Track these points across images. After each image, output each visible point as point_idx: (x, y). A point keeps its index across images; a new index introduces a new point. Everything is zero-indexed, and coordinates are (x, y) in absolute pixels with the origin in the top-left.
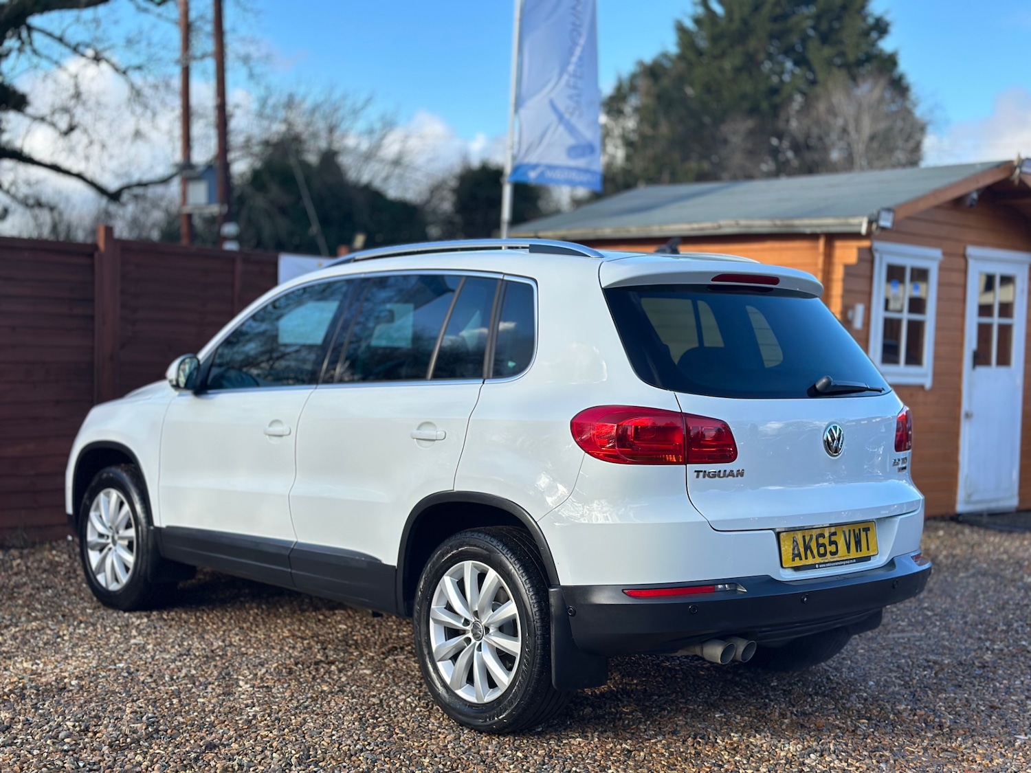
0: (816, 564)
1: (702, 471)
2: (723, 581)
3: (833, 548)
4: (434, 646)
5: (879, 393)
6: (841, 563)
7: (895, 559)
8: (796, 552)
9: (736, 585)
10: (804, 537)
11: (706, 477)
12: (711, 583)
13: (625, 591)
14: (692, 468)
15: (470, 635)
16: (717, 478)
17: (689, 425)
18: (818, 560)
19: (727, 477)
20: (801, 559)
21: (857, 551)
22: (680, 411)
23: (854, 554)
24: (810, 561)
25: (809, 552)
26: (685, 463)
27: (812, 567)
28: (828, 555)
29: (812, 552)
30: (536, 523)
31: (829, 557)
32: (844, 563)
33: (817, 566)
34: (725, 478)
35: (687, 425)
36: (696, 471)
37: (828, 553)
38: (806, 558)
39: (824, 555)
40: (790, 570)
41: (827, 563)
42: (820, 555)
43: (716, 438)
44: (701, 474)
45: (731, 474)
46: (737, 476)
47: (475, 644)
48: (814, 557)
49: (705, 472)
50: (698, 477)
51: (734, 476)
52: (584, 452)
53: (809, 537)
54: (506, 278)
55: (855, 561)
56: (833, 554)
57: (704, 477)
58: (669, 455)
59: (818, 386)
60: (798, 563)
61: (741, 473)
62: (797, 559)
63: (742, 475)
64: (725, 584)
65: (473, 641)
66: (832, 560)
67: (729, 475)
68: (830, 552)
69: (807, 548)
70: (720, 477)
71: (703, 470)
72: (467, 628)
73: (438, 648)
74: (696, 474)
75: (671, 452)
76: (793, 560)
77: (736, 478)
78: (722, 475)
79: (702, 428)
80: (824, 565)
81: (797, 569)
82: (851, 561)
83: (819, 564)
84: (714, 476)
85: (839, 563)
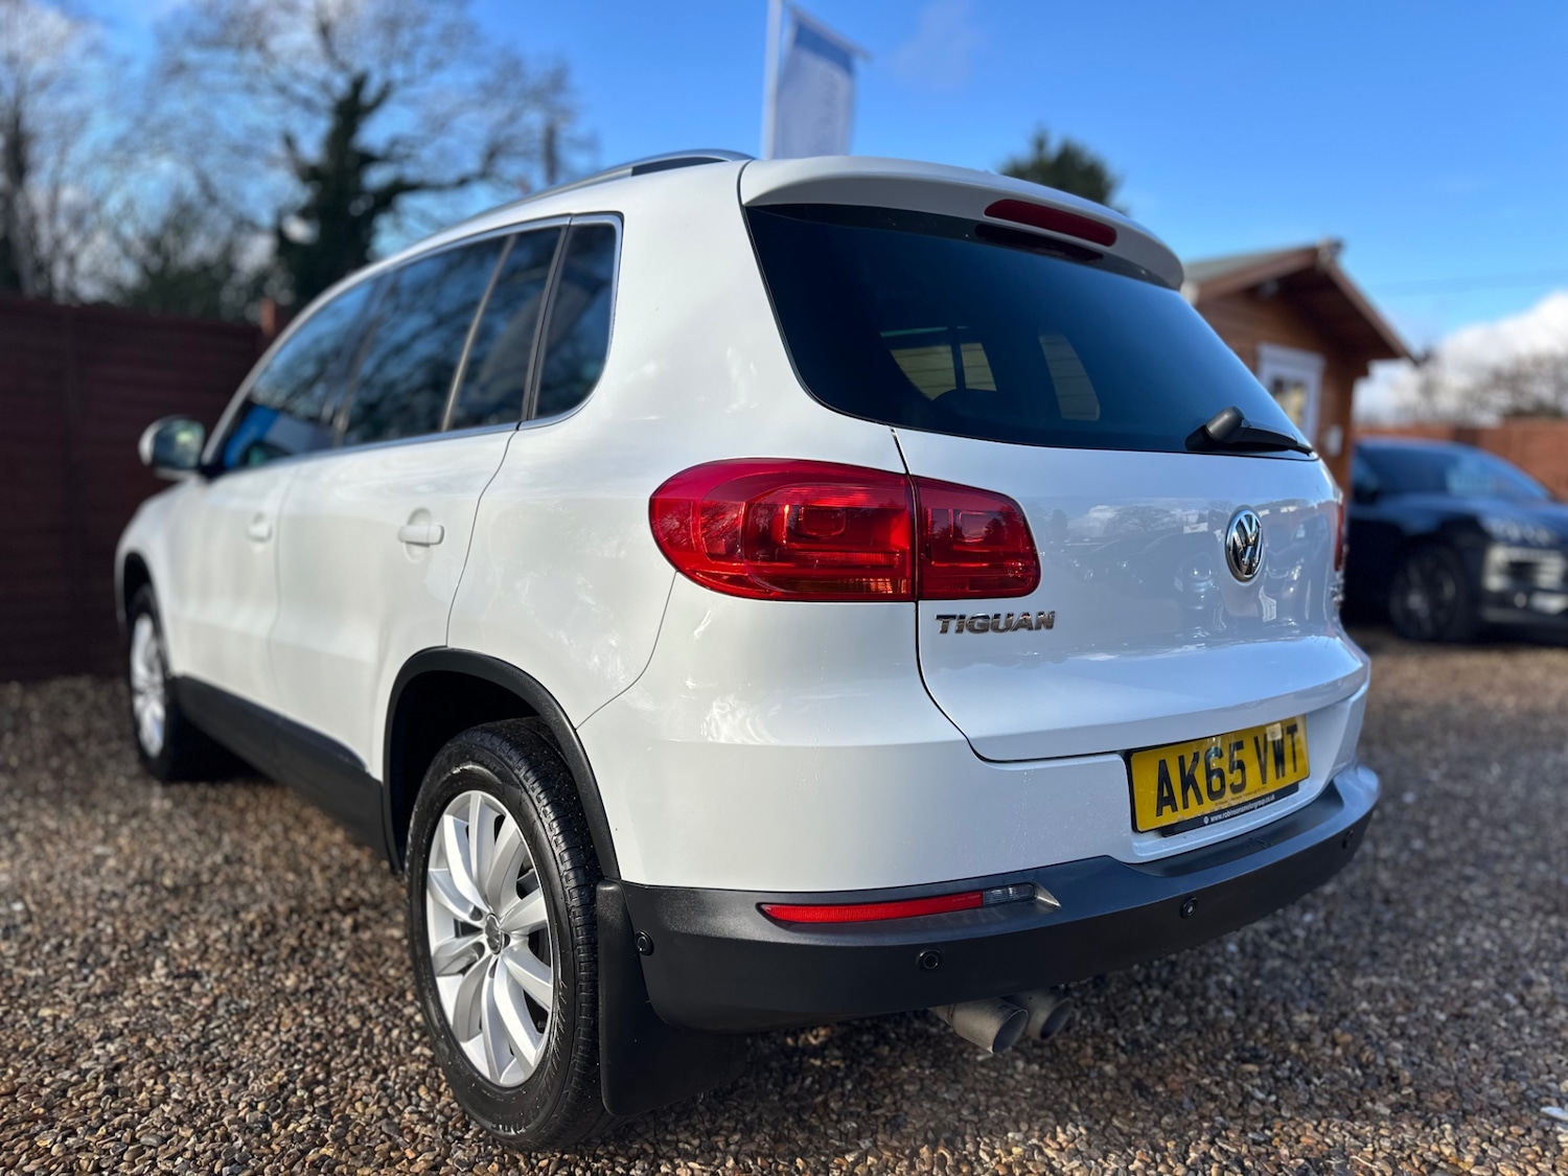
0: (1203, 816)
1: (954, 617)
2: (1002, 879)
3: (1233, 778)
4: (434, 944)
5: (1304, 456)
6: (1250, 806)
7: (1338, 783)
8: (1166, 794)
9: (1034, 889)
10: (1181, 759)
11: (965, 631)
12: (976, 886)
13: (766, 908)
14: (930, 608)
15: (483, 938)
16: (991, 633)
17: (924, 505)
18: (1209, 806)
19: (1016, 629)
20: (1175, 809)
21: (1278, 777)
22: (904, 472)
23: (1274, 784)
24: (1194, 811)
25: (1191, 792)
26: (915, 596)
27: (1197, 823)
28: (1228, 793)
29: (1196, 789)
30: (575, 730)
31: (1229, 798)
32: (1256, 804)
33: (1206, 821)
34: (1009, 633)
35: (919, 509)
36: (939, 617)
37: (1228, 789)
38: (1186, 806)
39: (1220, 793)
40: (1152, 834)
41: (1225, 810)
42: (1213, 795)
43: (990, 539)
44: (953, 624)
45: (1025, 624)
46: (1038, 628)
47: (490, 957)
48: (1200, 801)
49: (962, 617)
50: (944, 630)
51: (1030, 629)
52: (673, 570)
53: (1192, 757)
54: (575, 222)
55: (1273, 797)
56: (1237, 789)
57: (960, 630)
58: (875, 577)
59: (1211, 429)
60: (1169, 817)
61: (1048, 623)
62: (1167, 809)
63: (1050, 626)
64: (1007, 887)
65: (488, 951)
66: (1234, 803)
67: (1020, 626)
68: (1232, 785)
69: (1188, 781)
70: (996, 629)
71: (958, 614)
72: (477, 924)
73: (440, 949)
74: (940, 622)
75: (879, 571)
76: (1159, 813)
77: (1034, 632)
78: (1001, 626)
79: (956, 512)
80: (1220, 817)
81: (1166, 831)
82: (1268, 800)
83: (1209, 815)
84: (983, 629)
85: (1246, 808)
